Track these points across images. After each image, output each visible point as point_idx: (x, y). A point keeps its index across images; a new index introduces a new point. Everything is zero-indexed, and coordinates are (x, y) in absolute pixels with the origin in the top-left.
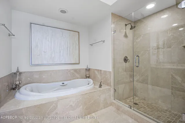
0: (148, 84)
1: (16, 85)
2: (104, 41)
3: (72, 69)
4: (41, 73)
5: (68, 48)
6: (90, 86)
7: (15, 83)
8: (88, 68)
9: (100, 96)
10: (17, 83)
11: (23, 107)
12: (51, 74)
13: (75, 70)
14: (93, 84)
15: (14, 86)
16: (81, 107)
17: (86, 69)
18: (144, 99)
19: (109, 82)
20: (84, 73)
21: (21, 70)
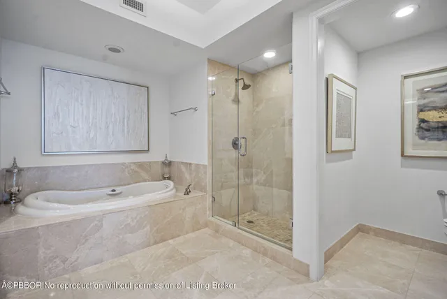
0: (272, 187)
1: (12, 194)
2: (195, 109)
3: (134, 163)
4: (64, 169)
5: (124, 119)
6: (169, 191)
7: (10, 191)
8: (166, 160)
9: (184, 209)
10: (14, 189)
11: (40, 225)
12: (87, 172)
13: (141, 165)
14: (174, 190)
15: (7, 197)
16: (148, 228)
17: (163, 163)
18: (267, 215)
19: (203, 184)
20: (158, 170)
21: (21, 165)
